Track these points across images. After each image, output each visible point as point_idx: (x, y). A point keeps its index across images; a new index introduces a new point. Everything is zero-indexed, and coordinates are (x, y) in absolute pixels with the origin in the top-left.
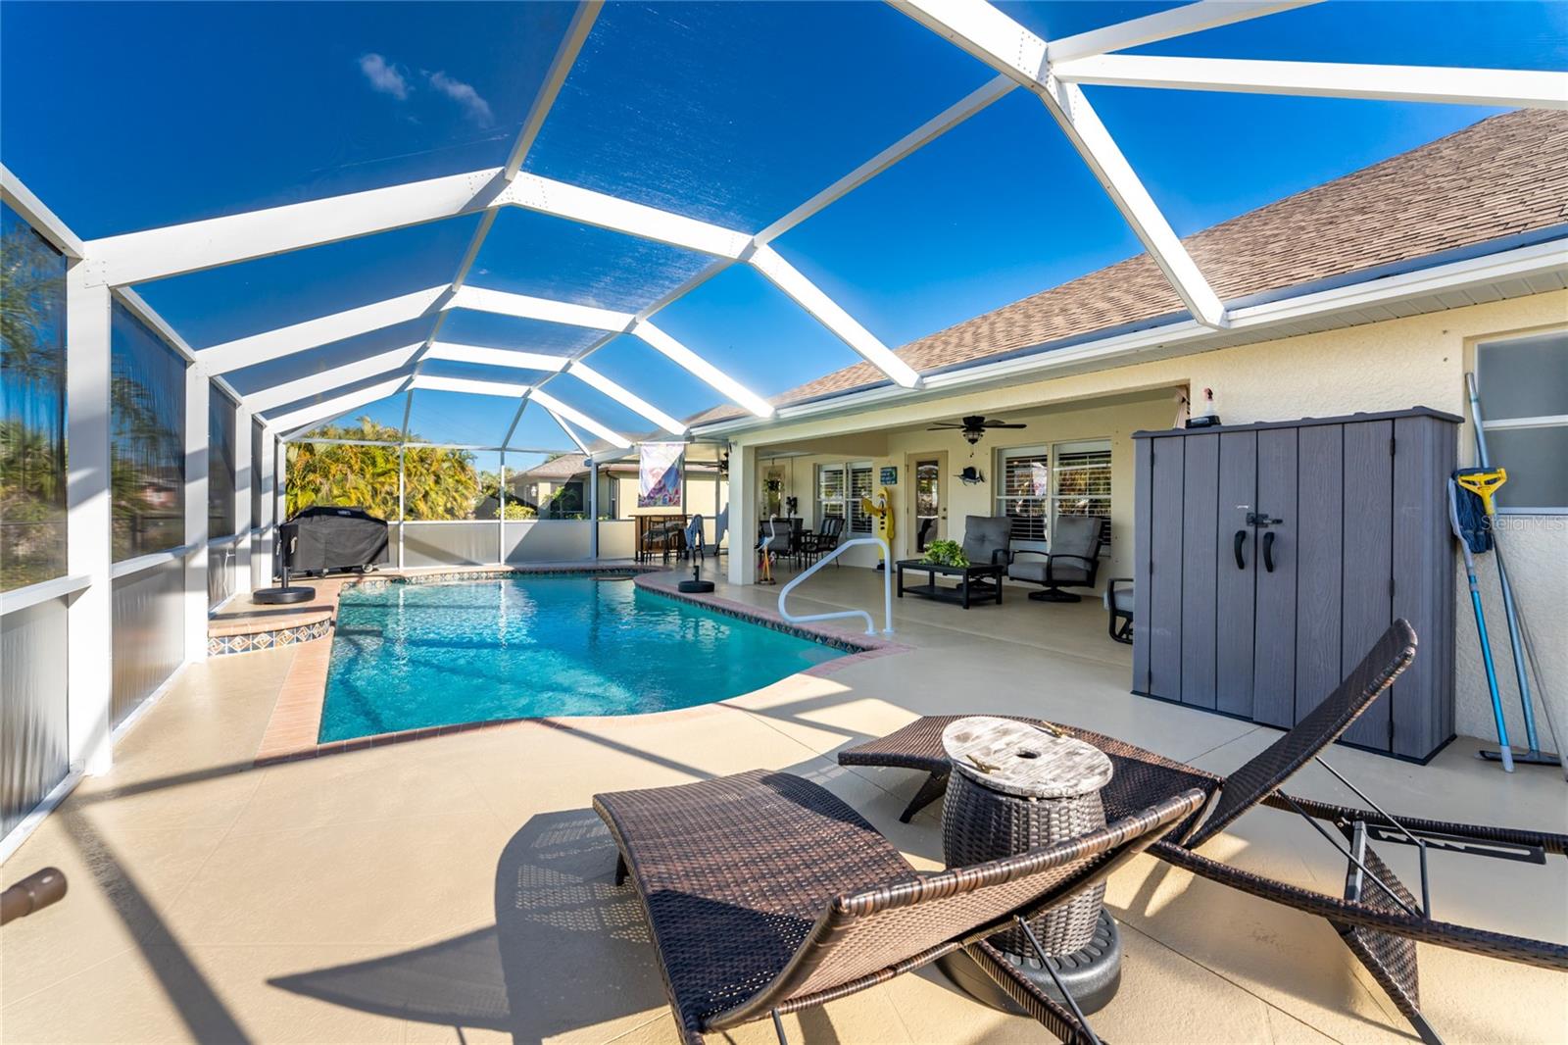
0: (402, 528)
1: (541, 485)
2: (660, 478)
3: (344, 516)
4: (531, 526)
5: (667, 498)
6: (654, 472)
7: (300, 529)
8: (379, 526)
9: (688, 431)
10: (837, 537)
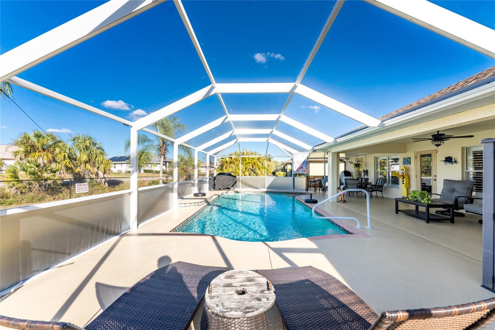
0: (240, 178)
1: (288, 166)
2: (301, 164)
3: (226, 175)
4: (274, 178)
5: (303, 170)
6: (299, 162)
7: (217, 179)
8: (234, 178)
9: (313, 149)
10: (383, 186)
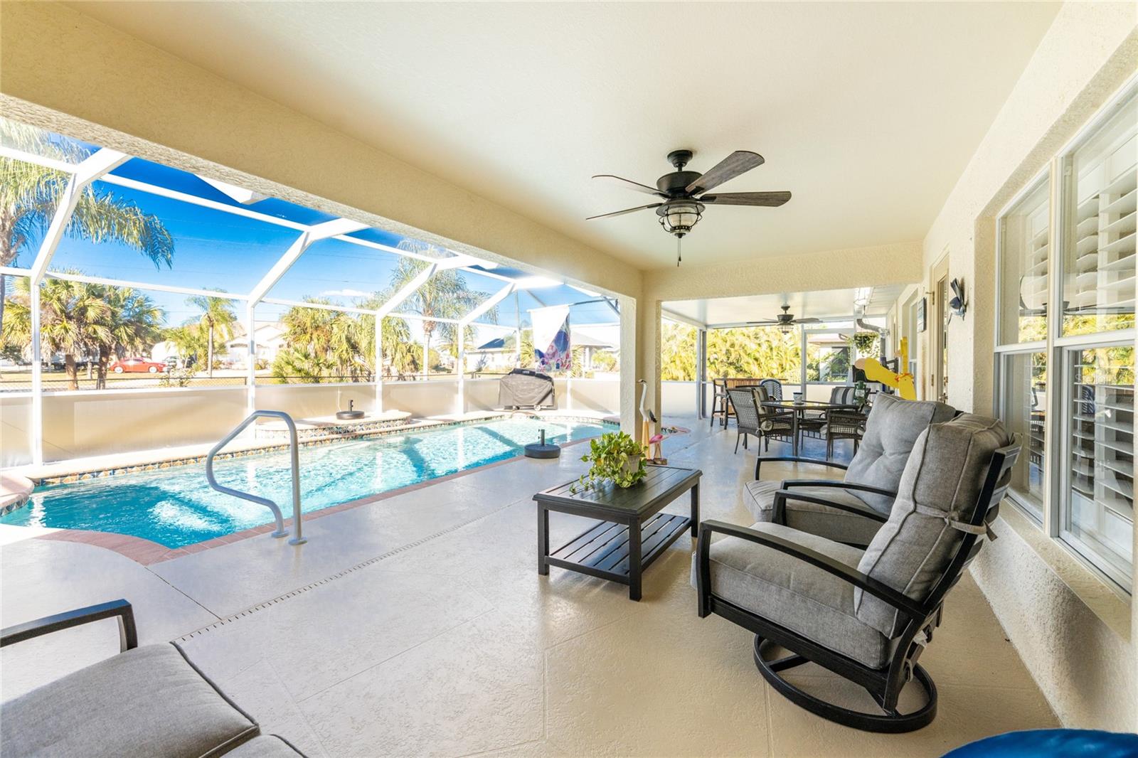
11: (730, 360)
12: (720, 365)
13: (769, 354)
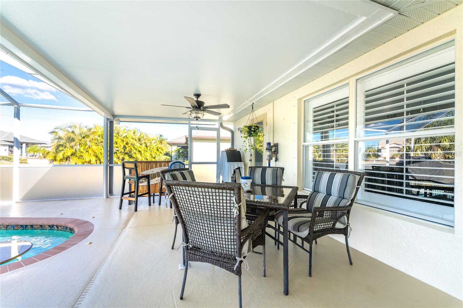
11: (126, 151)
12: (120, 154)
13: (146, 149)
